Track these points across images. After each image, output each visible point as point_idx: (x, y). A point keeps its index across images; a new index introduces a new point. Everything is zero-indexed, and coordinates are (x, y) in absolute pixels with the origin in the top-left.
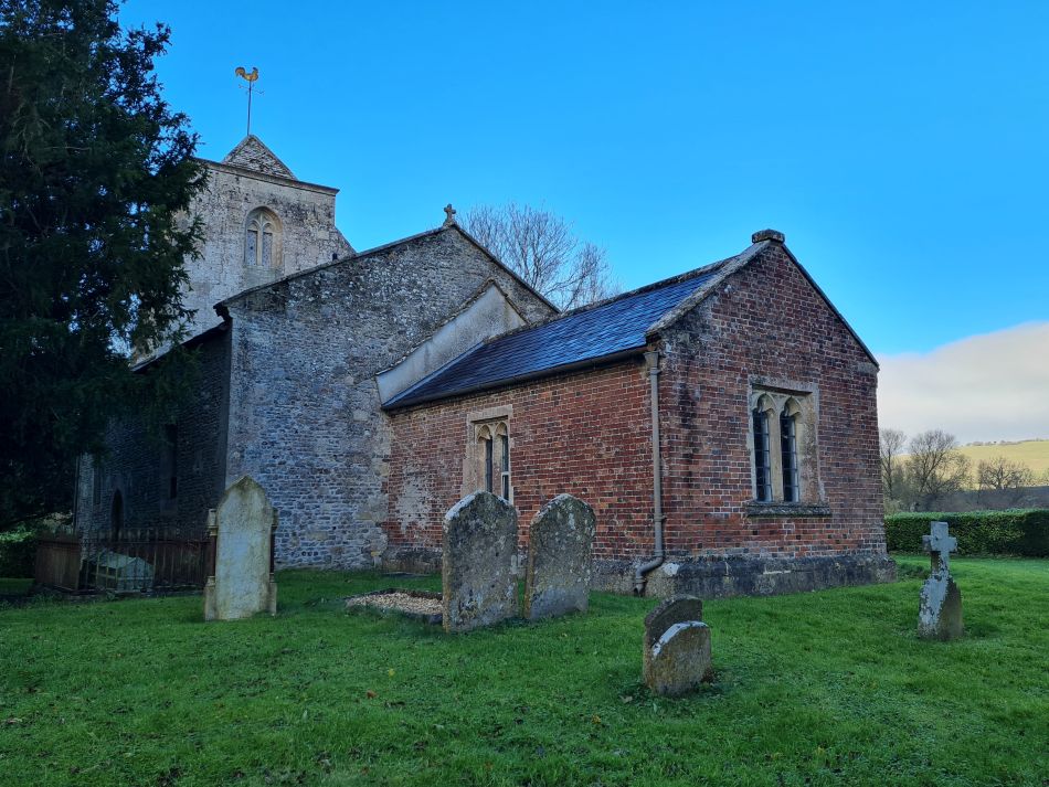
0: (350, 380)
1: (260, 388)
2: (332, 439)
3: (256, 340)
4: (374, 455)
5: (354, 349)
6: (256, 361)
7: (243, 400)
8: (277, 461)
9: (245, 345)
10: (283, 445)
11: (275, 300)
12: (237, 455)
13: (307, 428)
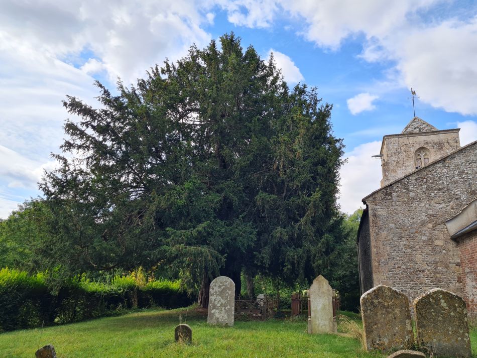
0: (430, 226)
1: (384, 234)
2: (424, 255)
3: (380, 213)
4: (450, 263)
5: (430, 210)
6: (381, 222)
7: (377, 240)
8: (396, 266)
9: (375, 215)
10: (398, 258)
11: (386, 194)
12: (377, 264)
13: (409, 250)
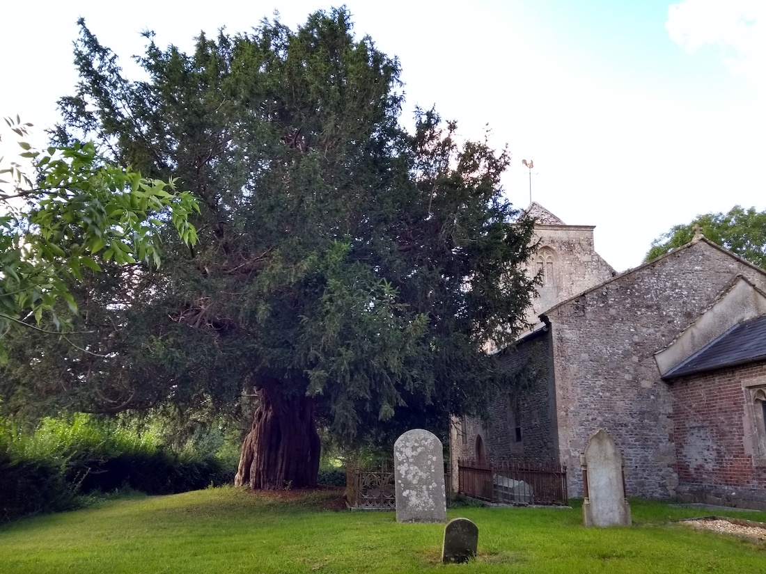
0: (636, 359)
1: (574, 368)
2: (627, 402)
3: (567, 336)
4: (660, 413)
5: (636, 337)
6: (569, 350)
7: (564, 377)
8: (590, 418)
9: (561, 339)
10: (593, 406)
11: (577, 308)
12: (563, 413)
13: (608, 394)
